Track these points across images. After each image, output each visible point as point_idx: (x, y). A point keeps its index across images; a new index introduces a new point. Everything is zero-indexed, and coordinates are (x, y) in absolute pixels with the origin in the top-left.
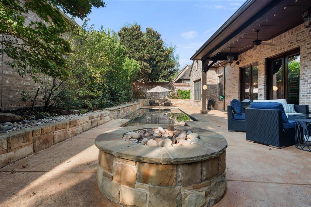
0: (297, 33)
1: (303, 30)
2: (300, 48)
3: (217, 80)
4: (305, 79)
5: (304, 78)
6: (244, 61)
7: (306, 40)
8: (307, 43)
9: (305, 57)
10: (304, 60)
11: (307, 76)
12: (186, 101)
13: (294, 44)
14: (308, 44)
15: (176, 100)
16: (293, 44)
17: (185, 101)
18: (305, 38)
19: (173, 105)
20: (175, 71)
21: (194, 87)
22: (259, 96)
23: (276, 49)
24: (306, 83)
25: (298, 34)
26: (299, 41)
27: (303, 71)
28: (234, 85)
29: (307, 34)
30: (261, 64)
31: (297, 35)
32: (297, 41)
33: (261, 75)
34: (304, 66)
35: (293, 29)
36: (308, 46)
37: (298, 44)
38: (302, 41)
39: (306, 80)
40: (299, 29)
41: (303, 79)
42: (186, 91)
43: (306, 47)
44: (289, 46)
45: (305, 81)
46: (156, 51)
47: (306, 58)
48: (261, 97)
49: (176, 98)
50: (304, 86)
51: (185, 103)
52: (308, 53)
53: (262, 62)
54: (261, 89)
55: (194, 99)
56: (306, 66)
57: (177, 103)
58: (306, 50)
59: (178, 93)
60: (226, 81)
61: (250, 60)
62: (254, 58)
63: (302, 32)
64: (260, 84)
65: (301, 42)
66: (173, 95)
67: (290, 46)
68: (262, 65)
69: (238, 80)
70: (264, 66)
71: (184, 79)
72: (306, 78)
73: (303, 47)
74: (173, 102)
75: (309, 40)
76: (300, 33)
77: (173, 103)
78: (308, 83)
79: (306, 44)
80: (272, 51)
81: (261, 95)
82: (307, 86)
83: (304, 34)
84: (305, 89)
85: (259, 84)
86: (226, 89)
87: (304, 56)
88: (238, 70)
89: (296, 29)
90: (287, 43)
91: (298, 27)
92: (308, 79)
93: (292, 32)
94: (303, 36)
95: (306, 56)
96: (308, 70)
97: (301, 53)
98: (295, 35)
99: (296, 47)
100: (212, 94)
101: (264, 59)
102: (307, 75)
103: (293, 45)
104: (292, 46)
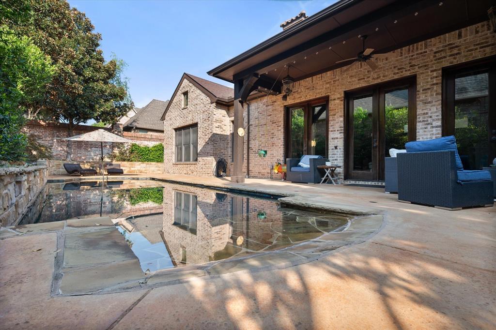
0: (411, 54)
1: (423, 50)
2: (418, 76)
3: (229, 127)
4: (427, 121)
5: (426, 119)
6: (296, 95)
7: (429, 65)
8: (431, 69)
9: (426, 90)
10: (425, 94)
11: (431, 117)
12: (151, 166)
13: (406, 71)
14: (432, 71)
15: (129, 163)
16: (404, 70)
17: (148, 166)
18: (427, 62)
19: (125, 172)
20: (127, 107)
21: (174, 139)
22: (332, 149)
23: (368, 77)
24: (429, 126)
25: (412, 56)
26: (416, 65)
27: (423, 110)
28: (273, 133)
29: (432, 57)
30: (334, 100)
31: (411, 58)
32: (411, 66)
33: (336, 117)
34: (425, 103)
35: (403, 48)
36: (432, 73)
37: (414, 71)
38: (421, 66)
39: (429, 122)
40: (415, 48)
41: (423, 121)
42: (148, 147)
43: (428, 76)
44: (394, 74)
45: (429, 124)
46: (84, 55)
47: (429, 91)
48: (336, 151)
49: (128, 160)
50: (425, 131)
51: (148, 168)
52: (433, 84)
53: (339, 96)
54: (337, 138)
55: (174, 161)
56: (430, 102)
57: (132, 169)
58: (429, 80)
59: (132, 150)
60: (251, 128)
61: (311, 93)
62: (320, 90)
63: (421, 53)
64: (335, 131)
65: (419, 68)
66: (122, 153)
67: (398, 73)
68: (337, 101)
69: (282, 126)
70: (342, 102)
71: (137, 128)
72: (429, 119)
73: (421, 76)
74: (125, 166)
75: (434, 66)
76: (417, 54)
77: (125, 170)
78: (433, 127)
79: (429, 71)
80: (359, 80)
81: (336, 148)
82: (432, 131)
83: (425, 56)
84: (427, 135)
85: (332, 131)
86: (252, 142)
87: (424, 88)
88: (282, 109)
89: (410, 49)
90: (391, 68)
91: (413, 46)
92: (434, 120)
93: (402, 53)
94: (423, 60)
95: (429, 89)
96: (432, 107)
97: (420, 84)
98: (407, 57)
99: (409, 75)
100: (222, 151)
101: (343, 92)
102: (431, 115)
103: (404, 72)
104: (402, 74)
